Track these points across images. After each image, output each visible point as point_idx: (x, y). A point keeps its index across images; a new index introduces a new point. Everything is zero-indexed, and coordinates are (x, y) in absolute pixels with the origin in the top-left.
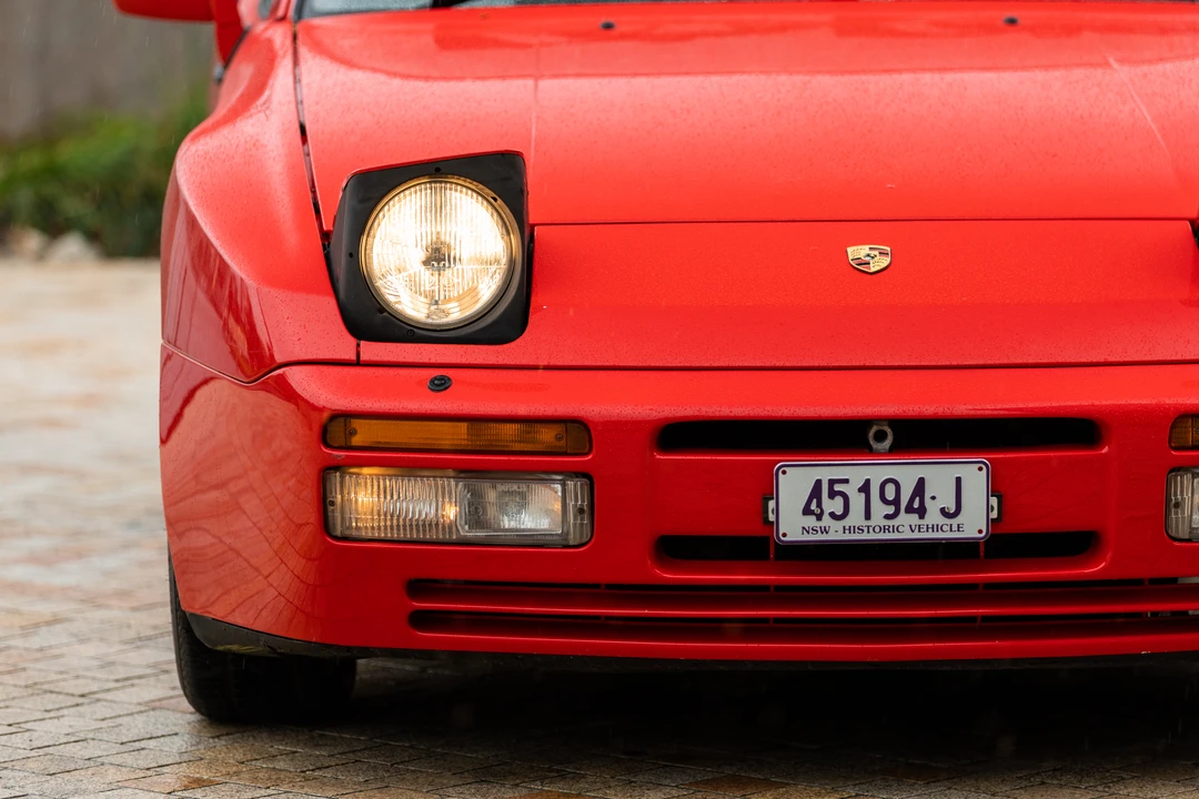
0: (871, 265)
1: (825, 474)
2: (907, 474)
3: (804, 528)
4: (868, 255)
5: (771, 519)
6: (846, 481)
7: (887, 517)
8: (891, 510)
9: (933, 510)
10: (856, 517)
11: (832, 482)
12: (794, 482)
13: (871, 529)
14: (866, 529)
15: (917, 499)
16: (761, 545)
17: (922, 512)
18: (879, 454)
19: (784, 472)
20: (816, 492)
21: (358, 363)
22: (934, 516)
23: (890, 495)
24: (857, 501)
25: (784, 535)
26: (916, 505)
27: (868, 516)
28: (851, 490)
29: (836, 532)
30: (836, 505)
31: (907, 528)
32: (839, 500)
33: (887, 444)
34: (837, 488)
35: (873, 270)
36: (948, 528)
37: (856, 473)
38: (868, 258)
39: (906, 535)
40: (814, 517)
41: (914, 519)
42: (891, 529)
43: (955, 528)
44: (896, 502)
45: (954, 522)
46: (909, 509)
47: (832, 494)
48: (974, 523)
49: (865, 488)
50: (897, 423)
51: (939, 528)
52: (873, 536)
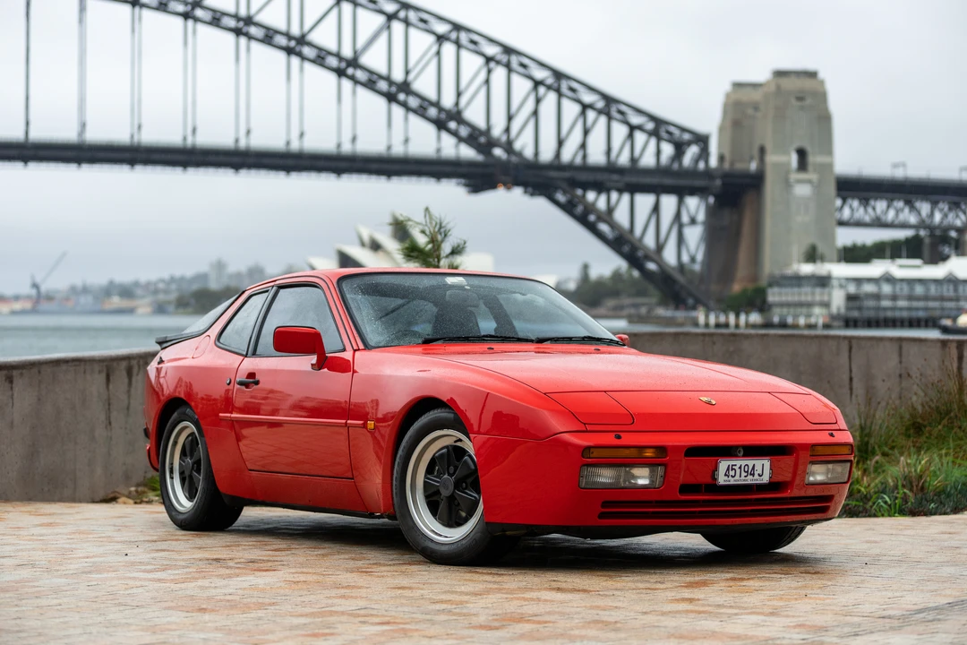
1: (734, 463)
2: (750, 462)
3: (724, 481)
5: (716, 477)
6: (736, 465)
7: (745, 477)
8: (746, 474)
9: (756, 473)
10: (737, 477)
11: (732, 466)
12: (723, 465)
13: (741, 480)
14: (739, 481)
16: (714, 488)
17: (753, 475)
18: (739, 457)
19: (720, 463)
20: (728, 469)
21: (587, 431)
22: (756, 476)
23: (746, 469)
24: (738, 471)
25: (719, 483)
27: (740, 476)
28: (736, 468)
29: (732, 482)
30: (732, 473)
31: (750, 480)
32: (734, 471)
33: (742, 453)
34: (734, 467)
36: (759, 480)
37: (739, 463)
39: (749, 482)
40: (727, 477)
41: (752, 477)
42: (746, 481)
43: (761, 480)
44: (748, 472)
45: (761, 478)
46: (751, 474)
47: (732, 470)
48: (766, 479)
49: (740, 468)
51: (757, 480)
52: (742, 483)
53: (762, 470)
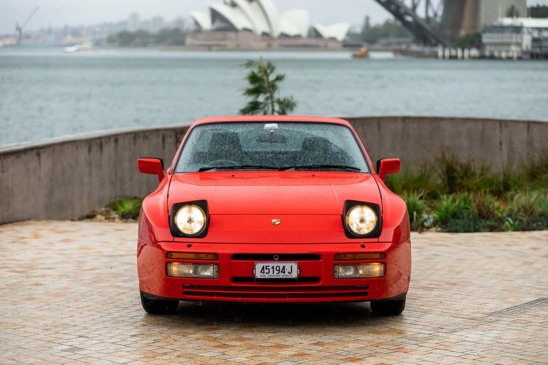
1: (265, 265)
2: (281, 265)
3: (260, 276)
5: (254, 274)
6: (269, 266)
8: (278, 272)
9: (286, 272)
10: (271, 274)
11: (266, 266)
12: (259, 266)
14: (272, 276)
15: (283, 270)
16: (252, 279)
17: (284, 272)
18: (276, 261)
19: (257, 264)
20: (263, 269)
21: (174, 242)
22: (286, 273)
23: (278, 269)
24: (271, 270)
25: (257, 277)
27: (273, 273)
28: (270, 268)
29: (267, 276)
30: (267, 271)
31: (281, 276)
32: (268, 270)
33: (278, 259)
34: (267, 267)
37: (271, 265)
39: (281, 277)
40: (263, 273)
41: (283, 274)
42: (278, 276)
43: (290, 276)
44: (279, 270)
45: (291, 274)
46: (282, 272)
47: (266, 269)
48: (294, 275)
49: (273, 268)
50: (280, 255)
51: (288, 276)
52: (274, 277)
53: (292, 270)
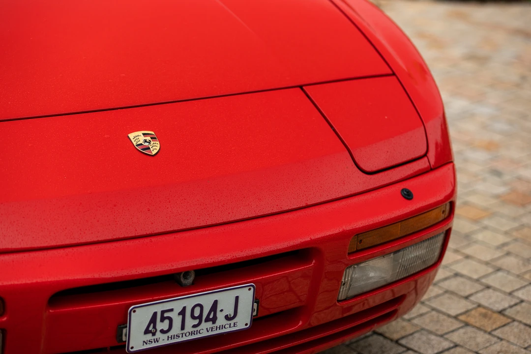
0: (151, 149)
1: (158, 308)
2: (207, 301)
3: (144, 342)
4: (145, 141)
5: (124, 340)
6: (172, 310)
7: (194, 326)
8: (196, 322)
9: (221, 317)
10: (176, 330)
11: (163, 312)
13: (184, 335)
14: (181, 336)
15: (213, 313)
17: (214, 320)
18: (187, 287)
19: (134, 311)
20: (153, 320)
22: (221, 320)
23: (197, 313)
24: (177, 320)
25: (132, 348)
26: (211, 316)
27: (183, 328)
28: (174, 315)
29: (164, 340)
30: (165, 325)
31: (205, 330)
32: (167, 322)
33: (191, 279)
34: (166, 315)
35: (154, 153)
36: (228, 326)
37: (177, 305)
38: (147, 144)
39: (205, 334)
40: (151, 334)
41: (209, 324)
42: (195, 333)
43: (232, 325)
44: (200, 317)
45: (232, 322)
46: (207, 320)
47: (163, 319)
48: (243, 321)
49: (183, 313)
51: (223, 327)
52: (185, 339)
53: (237, 308)
